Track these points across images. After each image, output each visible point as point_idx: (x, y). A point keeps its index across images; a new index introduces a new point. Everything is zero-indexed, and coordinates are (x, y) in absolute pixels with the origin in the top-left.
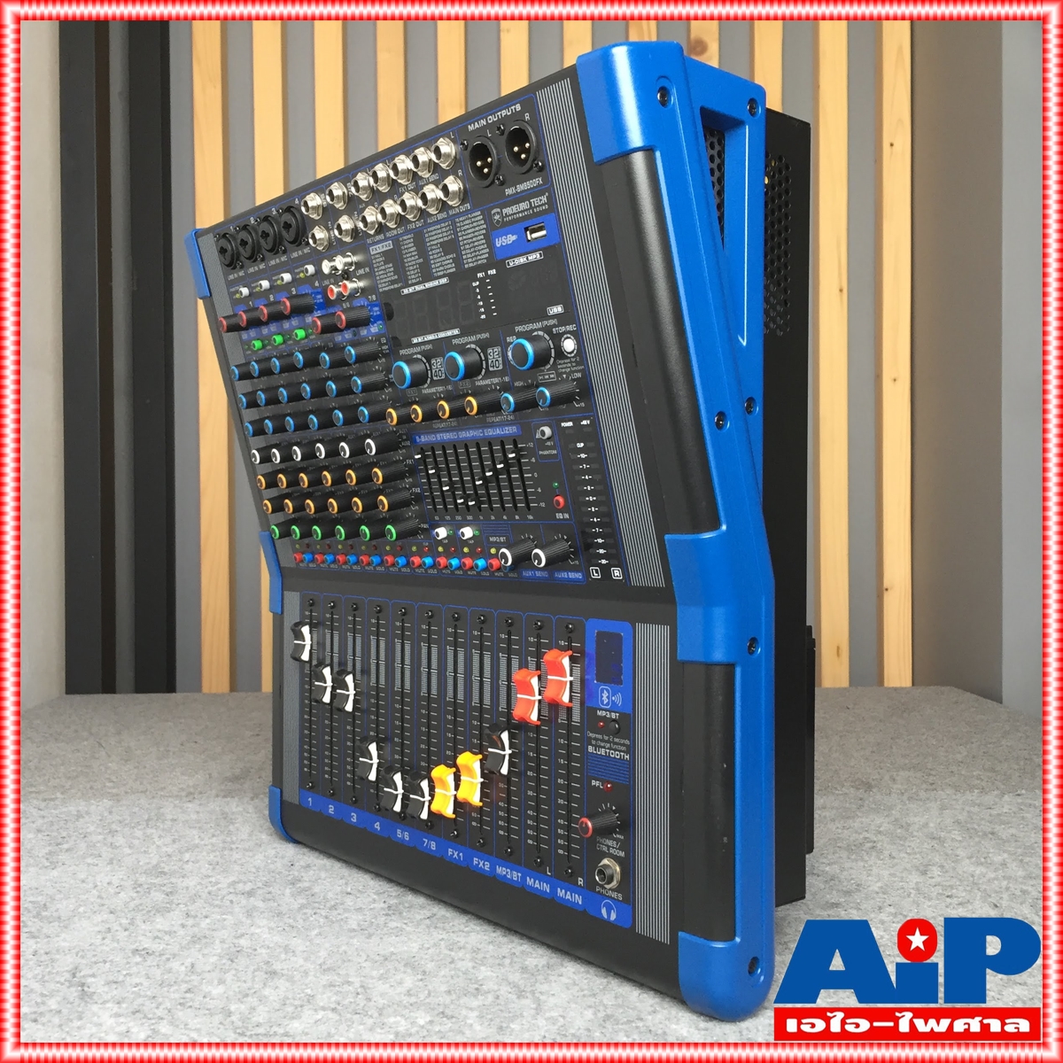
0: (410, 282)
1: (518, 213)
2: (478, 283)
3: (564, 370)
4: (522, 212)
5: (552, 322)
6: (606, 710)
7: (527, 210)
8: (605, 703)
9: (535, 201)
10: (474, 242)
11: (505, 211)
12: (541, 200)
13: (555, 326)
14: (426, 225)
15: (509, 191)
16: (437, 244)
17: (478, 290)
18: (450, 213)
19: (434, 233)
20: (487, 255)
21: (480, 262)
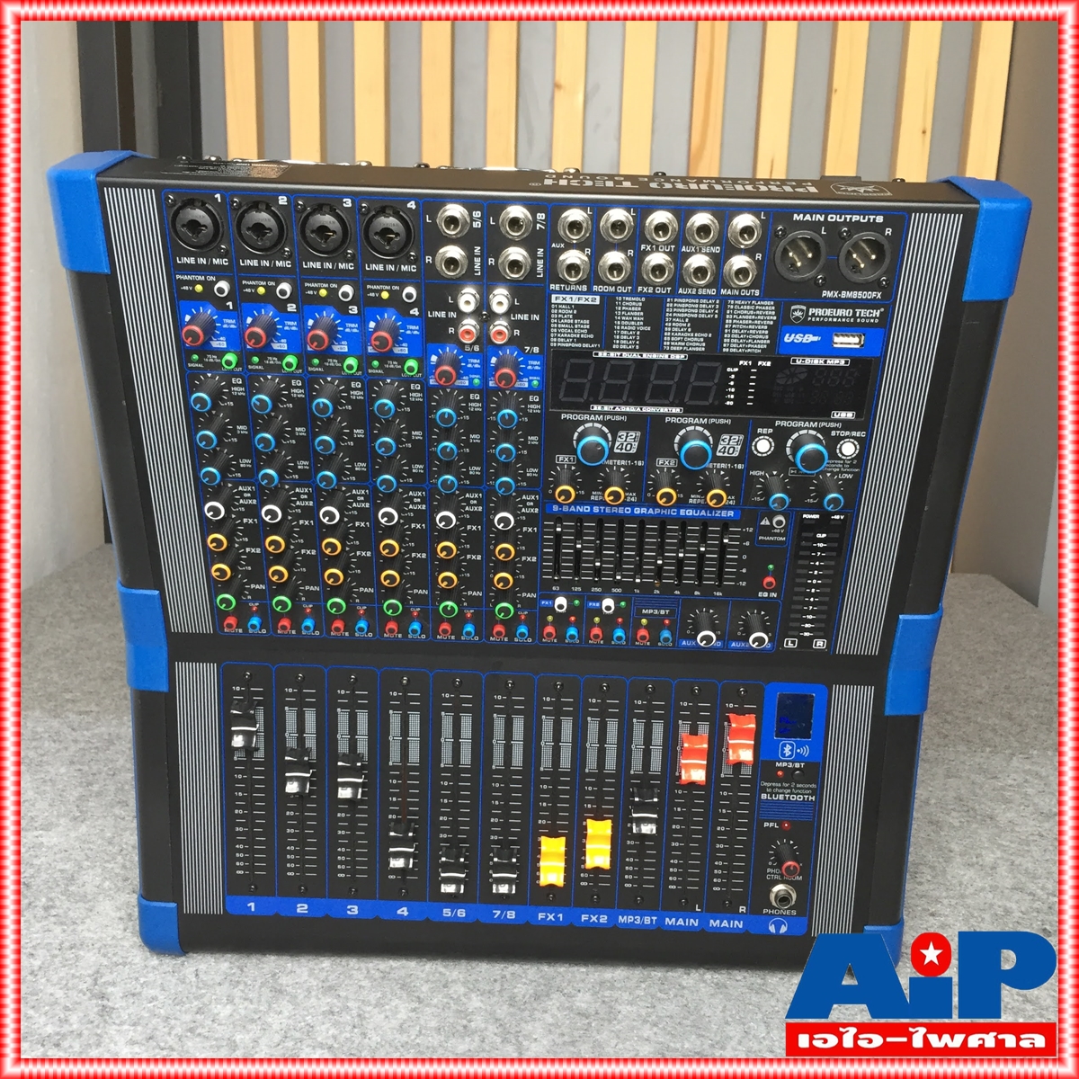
0: (614, 346)
1: (833, 317)
2: (736, 370)
3: (830, 469)
4: (838, 317)
5: (832, 425)
6: (787, 761)
7: (846, 317)
8: (787, 755)
9: (863, 312)
10: (749, 329)
11: (812, 311)
12: (870, 313)
13: (836, 429)
14: (674, 294)
15: (825, 293)
16: (685, 318)
17: (733, 376)
18: (723, 292)
19: (683, 306)
20: (765, 346)
21: (749, 350)
